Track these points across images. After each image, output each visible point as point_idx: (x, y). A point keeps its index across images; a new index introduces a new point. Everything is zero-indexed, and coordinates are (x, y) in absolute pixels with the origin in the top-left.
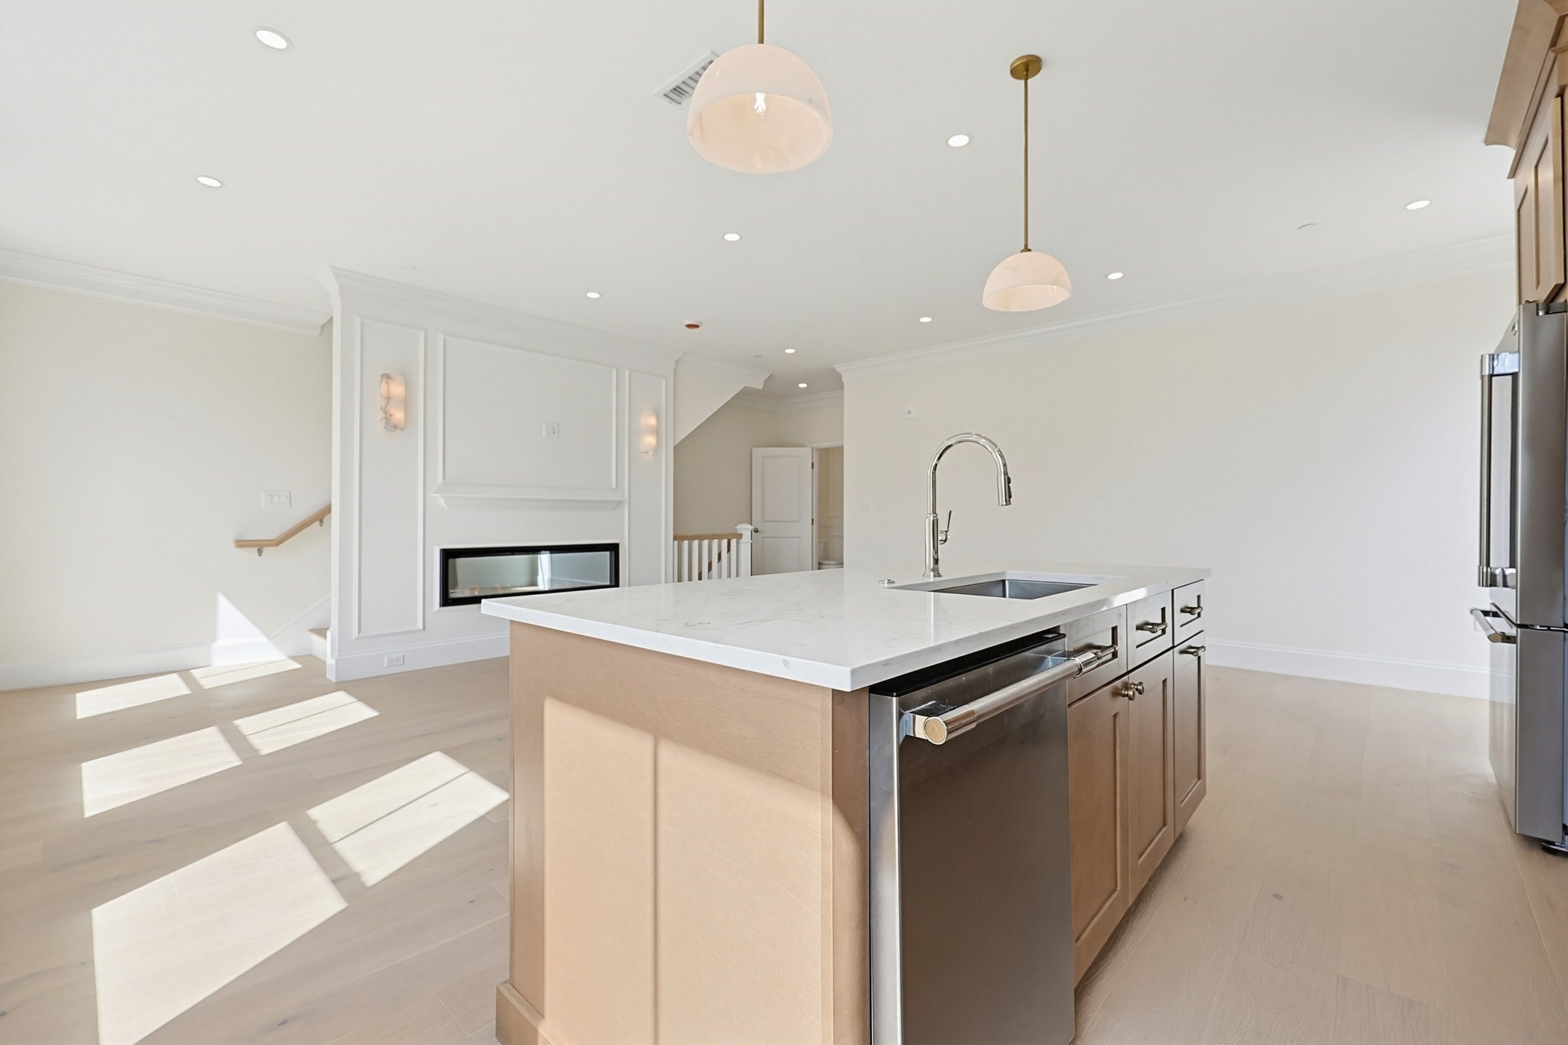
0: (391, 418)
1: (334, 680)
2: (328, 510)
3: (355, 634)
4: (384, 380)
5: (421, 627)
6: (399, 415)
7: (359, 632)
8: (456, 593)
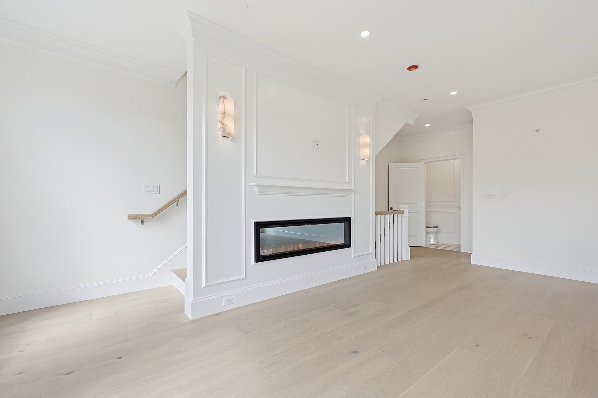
0: (226, 127)
1: (191, 319)
2: (185, 193)
3: (204, 284)
4: (221, 100)
5: (244, 277)
6: (231, 127)
7: (207, 282)
8: (264, 252)
